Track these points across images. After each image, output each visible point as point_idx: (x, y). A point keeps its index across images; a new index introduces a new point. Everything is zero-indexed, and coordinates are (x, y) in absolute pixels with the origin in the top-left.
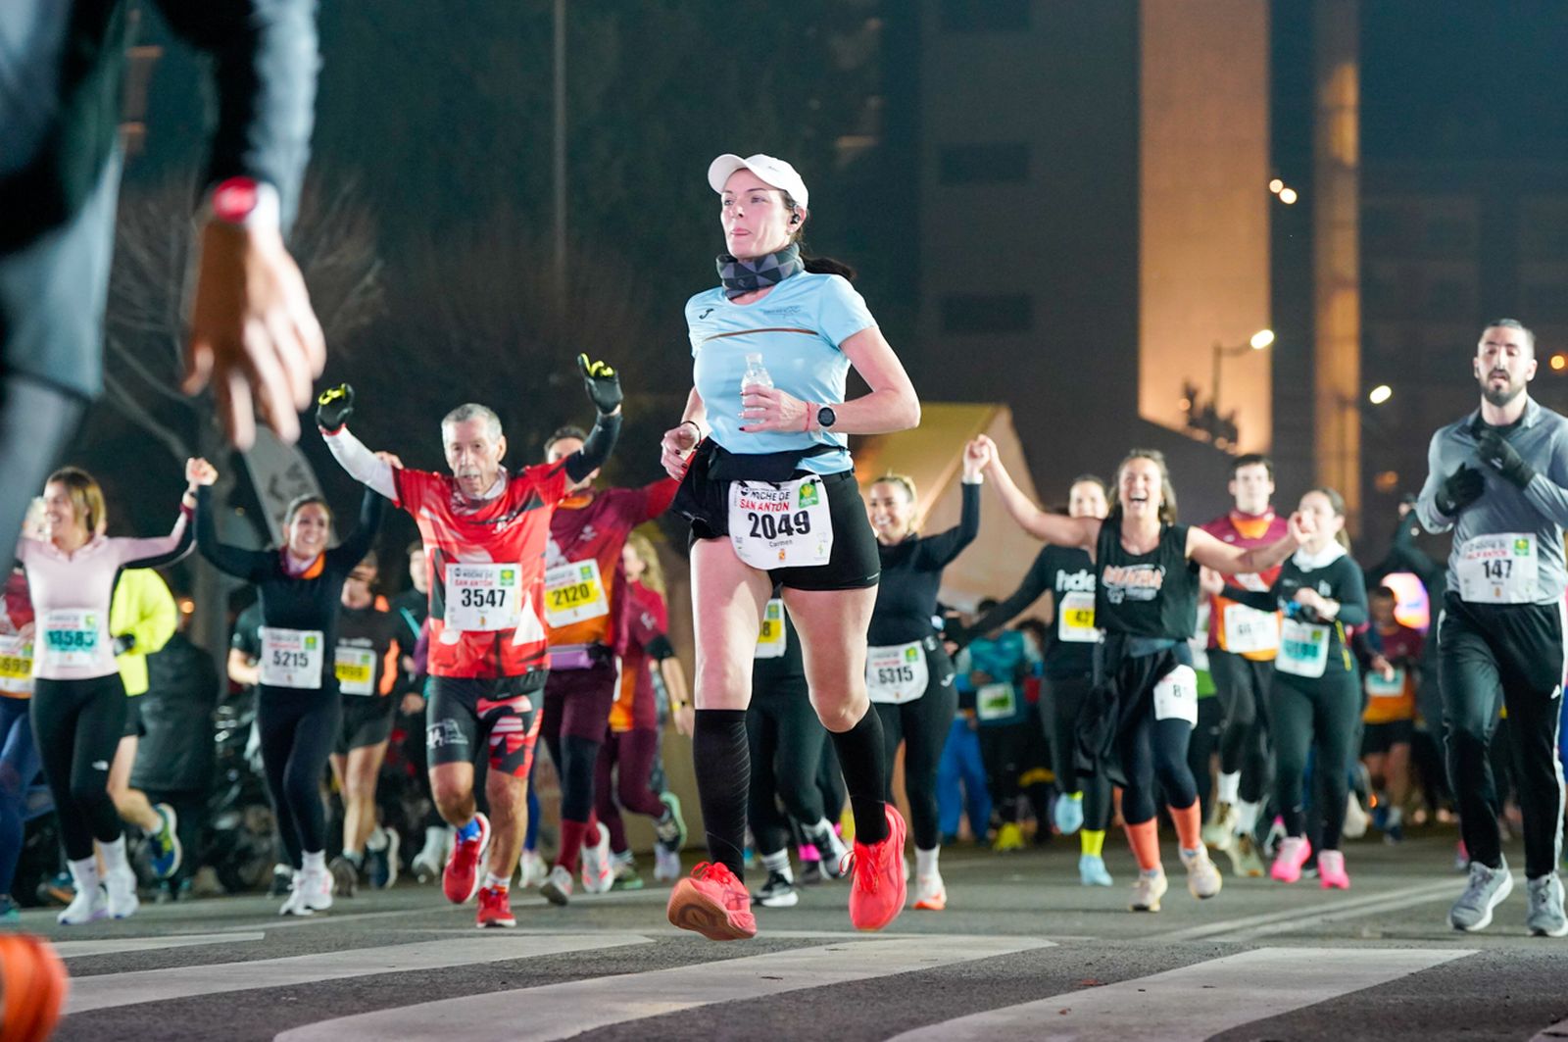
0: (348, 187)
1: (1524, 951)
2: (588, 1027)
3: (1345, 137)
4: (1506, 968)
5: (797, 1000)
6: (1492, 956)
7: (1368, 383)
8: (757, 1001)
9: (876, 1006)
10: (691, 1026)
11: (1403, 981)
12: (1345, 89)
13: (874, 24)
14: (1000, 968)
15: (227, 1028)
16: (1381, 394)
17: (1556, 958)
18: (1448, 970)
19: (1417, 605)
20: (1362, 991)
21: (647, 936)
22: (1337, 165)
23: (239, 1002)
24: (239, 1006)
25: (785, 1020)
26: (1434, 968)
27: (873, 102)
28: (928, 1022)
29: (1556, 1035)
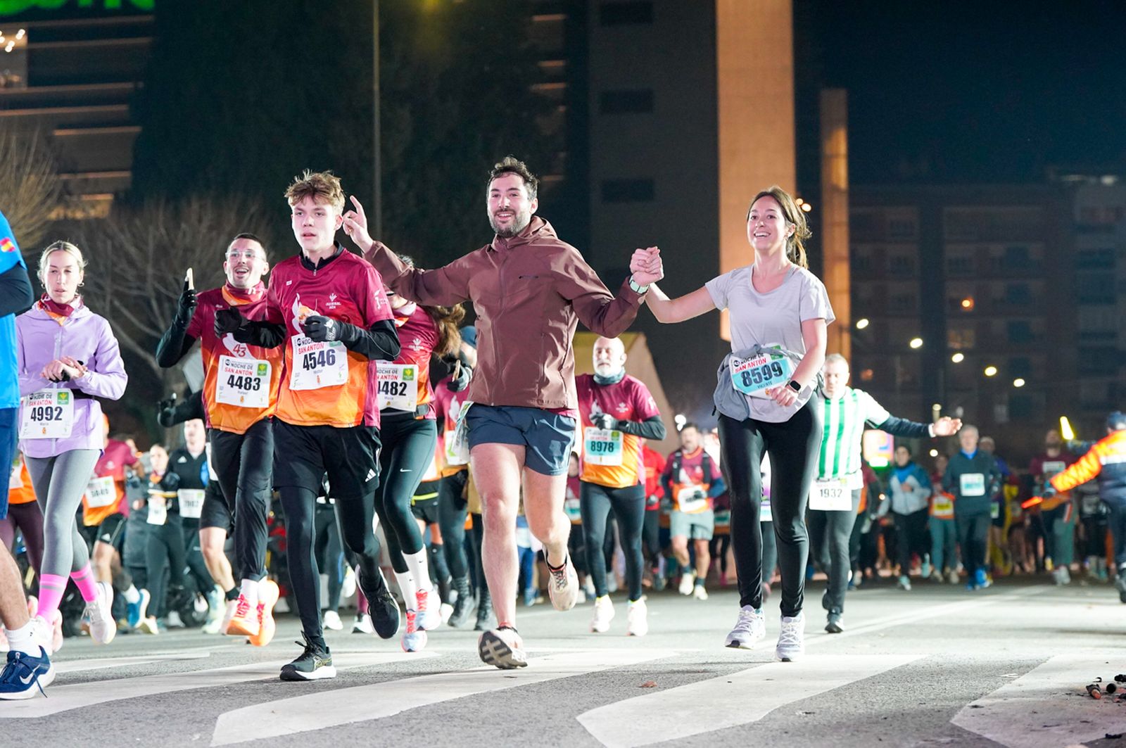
0: (253, 209)
1: (955, 655)
2: (404, 709)
3: (839, 172)
4: (945, 666)
5: (527, 691)
6: (936, 659)
7: (855, 317)
8: (503, 691)
9: (573, 694)
10: (465, 707)
11: (884, 674)
12: (838, 145)
13: (562, 109)
14: (646, 669)
15: (189, 711)
16: (863, 324)
17: (974, 659)
18: (910, 668)
19: (886, 448)
20: (860, 681)
21: (436, 652)
22: (836, 189)
23: (196, 696)
24: (196, 698)
25: (520, 703)
26: (902, 666)
27: (562, 155)
28: (605, 703)
29: (976, 707)
